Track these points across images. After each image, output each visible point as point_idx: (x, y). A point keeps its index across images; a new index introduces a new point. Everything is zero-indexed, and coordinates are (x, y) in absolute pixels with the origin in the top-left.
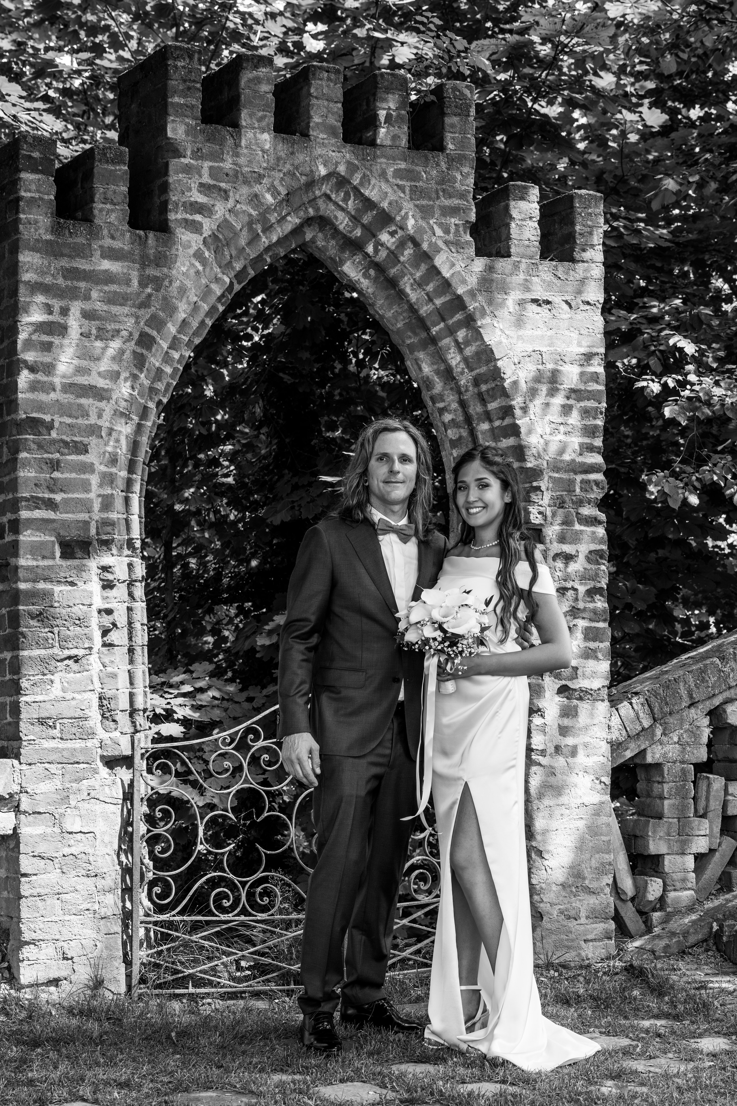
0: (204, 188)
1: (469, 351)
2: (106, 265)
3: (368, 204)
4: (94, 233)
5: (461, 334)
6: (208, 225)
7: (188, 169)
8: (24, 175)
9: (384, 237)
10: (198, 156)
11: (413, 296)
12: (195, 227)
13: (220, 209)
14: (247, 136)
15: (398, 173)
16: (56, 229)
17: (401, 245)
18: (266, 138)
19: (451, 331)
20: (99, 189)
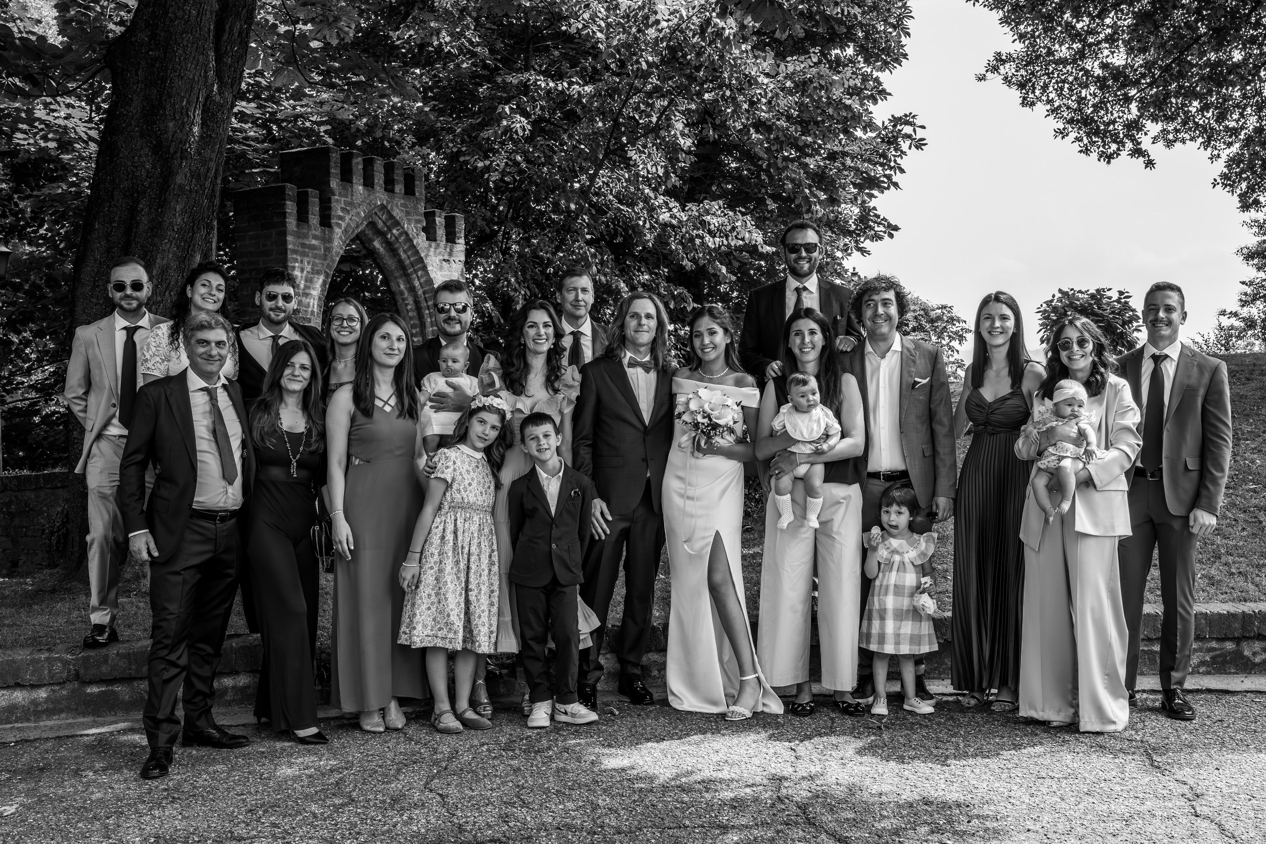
0: (343, 209)
1: (422, 280)
2: (314, 242)
3: (391, 217)
4: (309, 228)
5: (420, 273)
6: (343, 225)
7: (337, 201)
8: (288, 203)
9: (395, 231)
10: (340, 195)
11: (403, 256)
12: (339, 226)
13: (347, 218)
14: (355, 186)
15: (402, 205)
16: (298, 226)
17: (401, 235)
18: (361, 188)
19: (416, 272)
20: (310, 208)
